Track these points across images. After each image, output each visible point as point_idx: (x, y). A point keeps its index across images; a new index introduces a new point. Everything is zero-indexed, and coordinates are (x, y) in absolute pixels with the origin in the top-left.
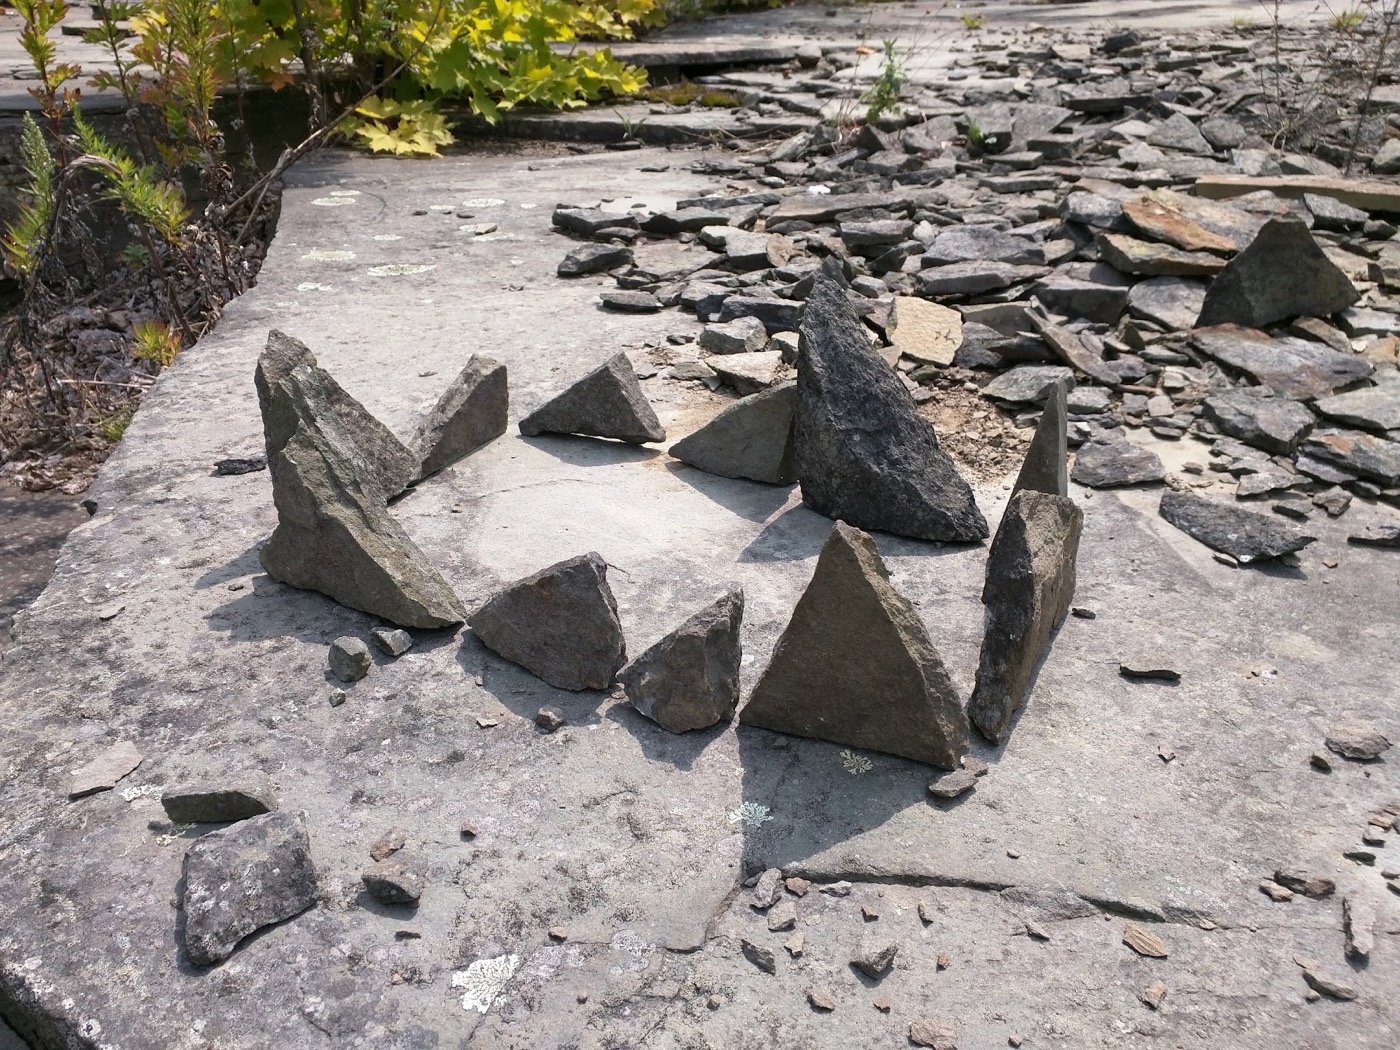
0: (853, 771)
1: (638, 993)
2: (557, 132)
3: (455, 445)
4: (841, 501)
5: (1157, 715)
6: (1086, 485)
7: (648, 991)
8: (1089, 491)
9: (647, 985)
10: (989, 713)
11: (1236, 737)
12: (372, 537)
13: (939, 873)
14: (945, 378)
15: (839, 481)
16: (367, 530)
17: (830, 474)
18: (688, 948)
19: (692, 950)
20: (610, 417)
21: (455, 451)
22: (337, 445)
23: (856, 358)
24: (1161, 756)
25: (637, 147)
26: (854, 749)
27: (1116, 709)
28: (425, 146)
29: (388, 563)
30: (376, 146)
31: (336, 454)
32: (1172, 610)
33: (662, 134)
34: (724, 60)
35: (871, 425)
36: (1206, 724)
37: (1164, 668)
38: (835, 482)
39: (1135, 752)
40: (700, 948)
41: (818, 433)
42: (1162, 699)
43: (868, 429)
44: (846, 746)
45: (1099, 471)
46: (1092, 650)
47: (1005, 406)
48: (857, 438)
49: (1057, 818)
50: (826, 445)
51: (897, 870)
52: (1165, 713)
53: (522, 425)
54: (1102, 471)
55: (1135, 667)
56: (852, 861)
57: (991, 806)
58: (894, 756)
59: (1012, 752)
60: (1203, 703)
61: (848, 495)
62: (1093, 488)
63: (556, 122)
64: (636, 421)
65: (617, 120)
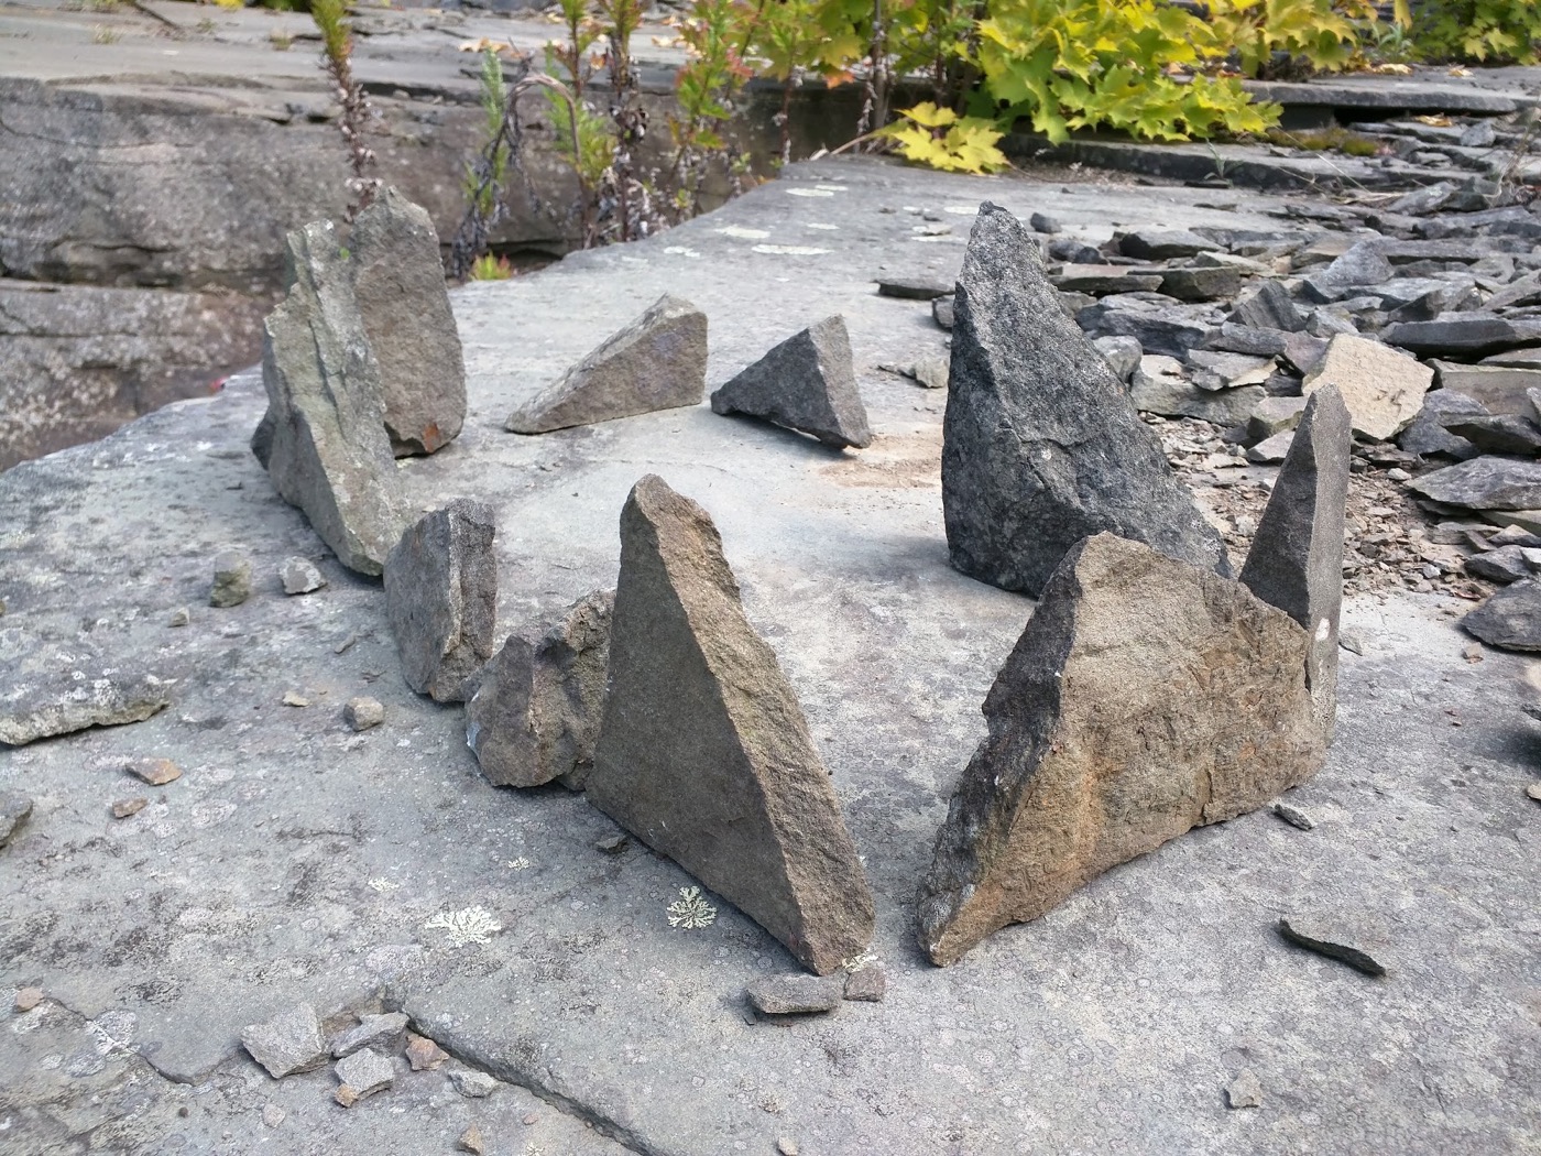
0: (674, 921)
1: (41, 1106)
2: (1135, 164)
3: (609, 398)
4: (1017, 557)
5: (1285, 1023)
6: (1476, 639)
7: (55, 1110)
8: (1477, 648)
9: (65, 1101)
10: (936, 904)
11: (1422, 1121)
12: (339, 443)
13: (637, 1125)
14: (1365, 456)
15: (1014, 525)
16: (336, 435)
17: (1001, 513)
18: (172, 1072)
19: (176, 1080)
20: (802, 400)
21: (610, 407)
22: (335, 325)
23: (1045, 329)
24: (1227, 1094)
25: (1225, 187)
26: (707, 892)
27: (1215, 984)
28: (969, 161)
29: (342, 478)
30: (912, 154)
31: (329, 333)
32: (1477, 865)
33: (1263, 175)
34: (1399, 104)
35: (1065, 434)
36: (1380, 1075)
37: (1357, 946)
38: (1009, 527)
39: (1183, 1069)
40: (188, 1080)
41: (984, 448)
42: (1320, 1000)
43: (1064, 442)
44: (695, 879)
45: (1512, 622)
46: (1260, 878)
47: (1429, 508)
48: (1047, 454)
49: (927, 1121)
50: (997, 466)
51: (579, 1091)
52: (1303, 1026)
53: (714, 398)
54: (1516, 624)
55: (1307, 928)
56: (528, 1050)
57: (831, 1055)
58: (750, 919)
59: (956, 985)
60: (1405, 1037)
61: (1031, 549)
62: (1485, 644)
63: (1135, 151)
64: (828, 409)
65: (1210, 156)
